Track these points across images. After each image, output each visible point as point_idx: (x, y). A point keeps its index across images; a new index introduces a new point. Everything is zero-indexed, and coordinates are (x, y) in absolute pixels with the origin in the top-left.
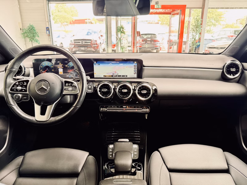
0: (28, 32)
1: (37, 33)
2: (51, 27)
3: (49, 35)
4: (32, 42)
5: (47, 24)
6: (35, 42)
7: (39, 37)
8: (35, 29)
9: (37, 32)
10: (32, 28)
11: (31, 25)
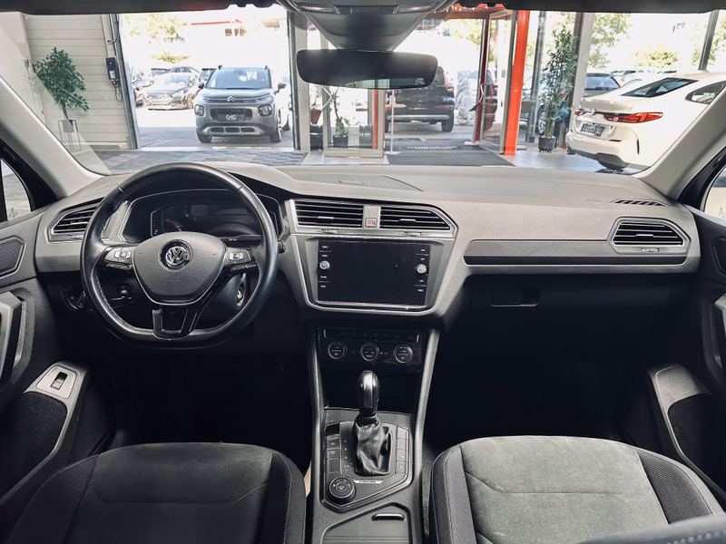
0: (48, 75)
1: (79, 78)
2: (122, 58)
3: (118, 83)
4: (64, 105)
5: (110, 47)
6: (73, 107)
7: (83, 89)
8: (72, 64)
9: (78, 74)
10: (62, 62)
11: (59, 50)
